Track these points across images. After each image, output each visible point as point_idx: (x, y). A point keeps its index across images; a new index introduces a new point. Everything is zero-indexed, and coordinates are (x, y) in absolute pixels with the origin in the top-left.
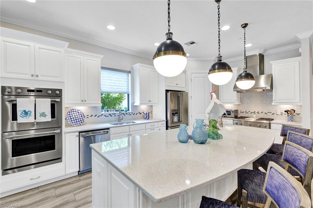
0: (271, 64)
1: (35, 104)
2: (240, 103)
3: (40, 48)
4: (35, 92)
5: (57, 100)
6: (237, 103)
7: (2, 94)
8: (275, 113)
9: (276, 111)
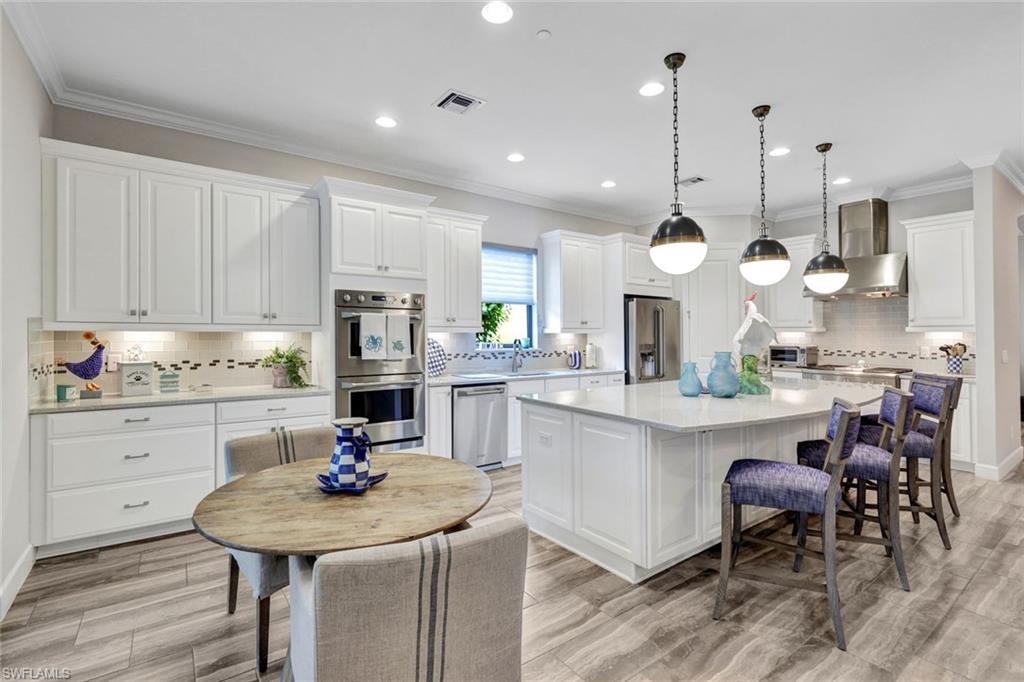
0: (903, 226)
1: (387, 325)
2: (824, 330)
3: (390, 212)
5: (417, 318)
6: (814, 330)
7: (336, 305)
8: (918, 353)
9: (920, 350)
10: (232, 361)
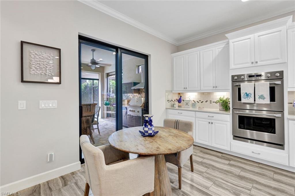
1: (255, 88)
3: (259, 36)
4: (255, 77)
5: (276, 83)
7: (232, 81)
10: (211, 101)
